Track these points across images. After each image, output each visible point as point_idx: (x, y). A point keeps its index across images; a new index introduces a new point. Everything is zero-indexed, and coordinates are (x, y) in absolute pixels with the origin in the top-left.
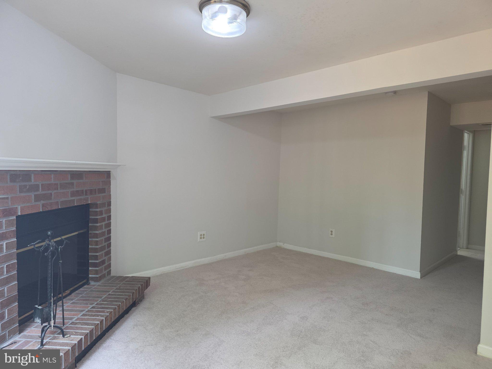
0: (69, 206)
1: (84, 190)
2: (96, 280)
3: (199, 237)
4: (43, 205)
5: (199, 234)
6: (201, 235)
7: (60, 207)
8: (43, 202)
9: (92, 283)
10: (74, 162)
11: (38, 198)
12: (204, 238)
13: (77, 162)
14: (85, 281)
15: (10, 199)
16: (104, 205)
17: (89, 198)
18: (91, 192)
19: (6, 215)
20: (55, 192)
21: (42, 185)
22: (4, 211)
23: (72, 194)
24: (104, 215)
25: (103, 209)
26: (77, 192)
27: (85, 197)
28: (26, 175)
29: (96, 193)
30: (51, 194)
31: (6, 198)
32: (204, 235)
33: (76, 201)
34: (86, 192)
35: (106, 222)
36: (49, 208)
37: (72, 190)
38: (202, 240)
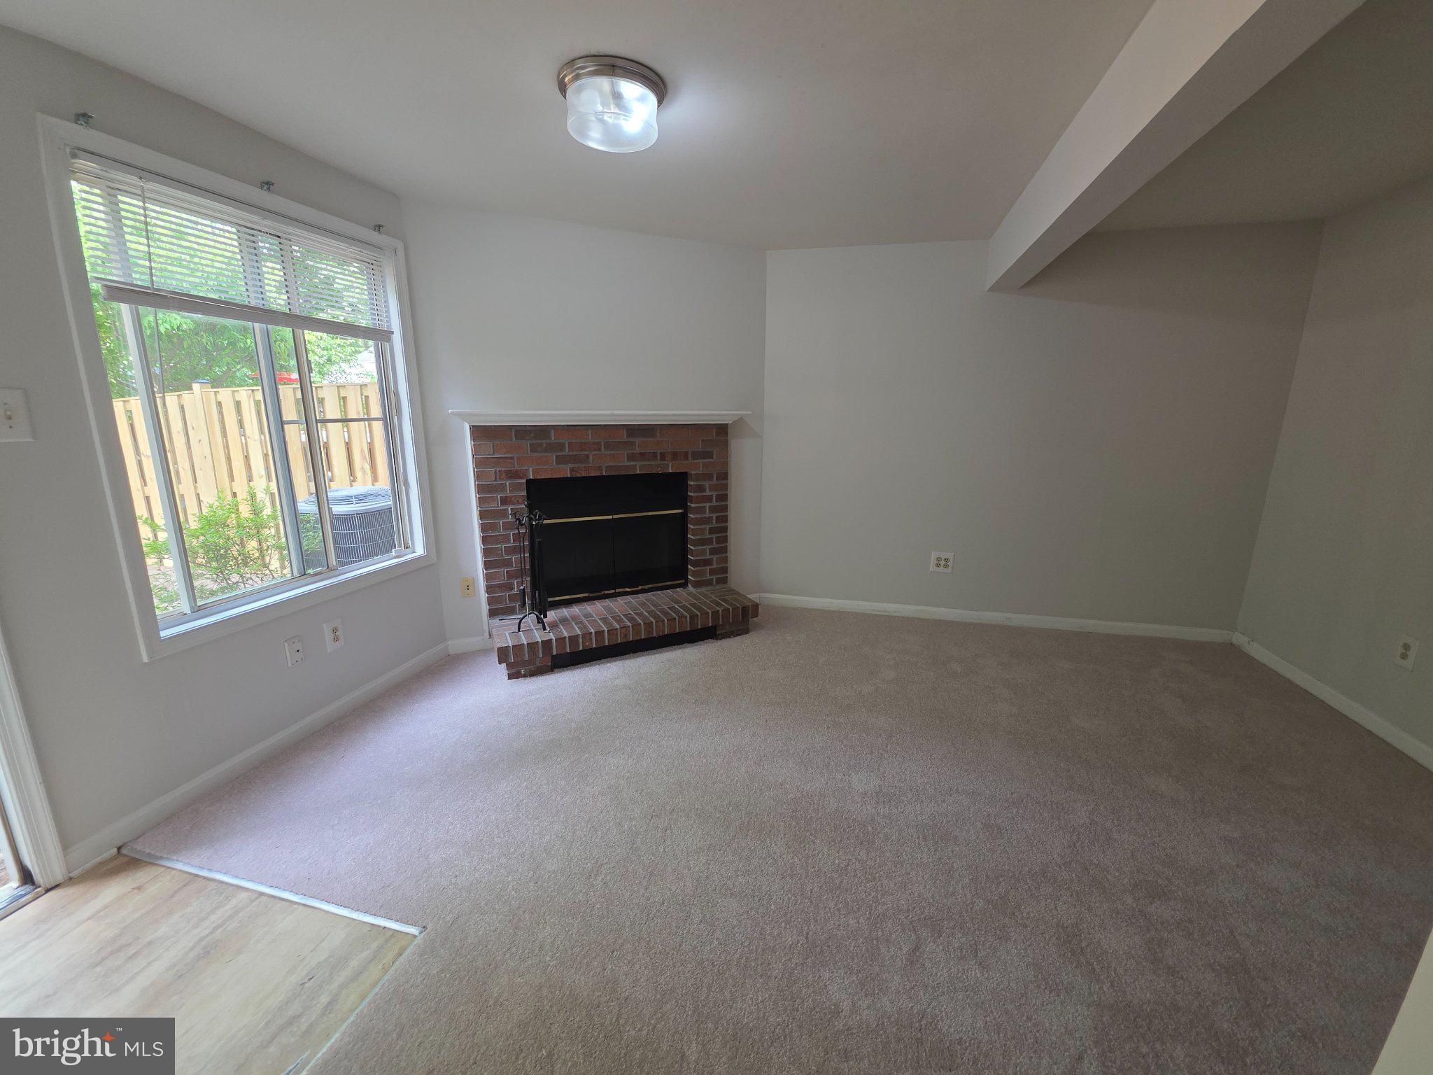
0: (622, 473)
1: (658, 454)
2: (697, 585)
3: (933, 562)
4: (572, 470)
5: (934, 555)
6: (939, 559)
7: (604, 474)
8: (570, 465)
9: (690, 588)
10: (610, 412)
11: (560, 460)
12: (946, 566)
13: (615, 412)
14: (683, 581)
15: (515, 459)
16: (709, 477)
17: (670, 464)
18: (675, 456)
19: (510, 478)
20: (596, 452)
21: (569, 443)
22: (507, 472)
23: (631, 458)
24: (708, 493)
25: (707, 484)
26: (641, 454)
27: (659, 462)
28: (541, 432)
29: (686, 457)
30: (587, 456)
31: (511, 458)
32: (947, 560)
33: (639, 468)
34: (663, 456)
35: (714, 503)
36: (584, 474)
37: (632, 452)
38: (942, 569)
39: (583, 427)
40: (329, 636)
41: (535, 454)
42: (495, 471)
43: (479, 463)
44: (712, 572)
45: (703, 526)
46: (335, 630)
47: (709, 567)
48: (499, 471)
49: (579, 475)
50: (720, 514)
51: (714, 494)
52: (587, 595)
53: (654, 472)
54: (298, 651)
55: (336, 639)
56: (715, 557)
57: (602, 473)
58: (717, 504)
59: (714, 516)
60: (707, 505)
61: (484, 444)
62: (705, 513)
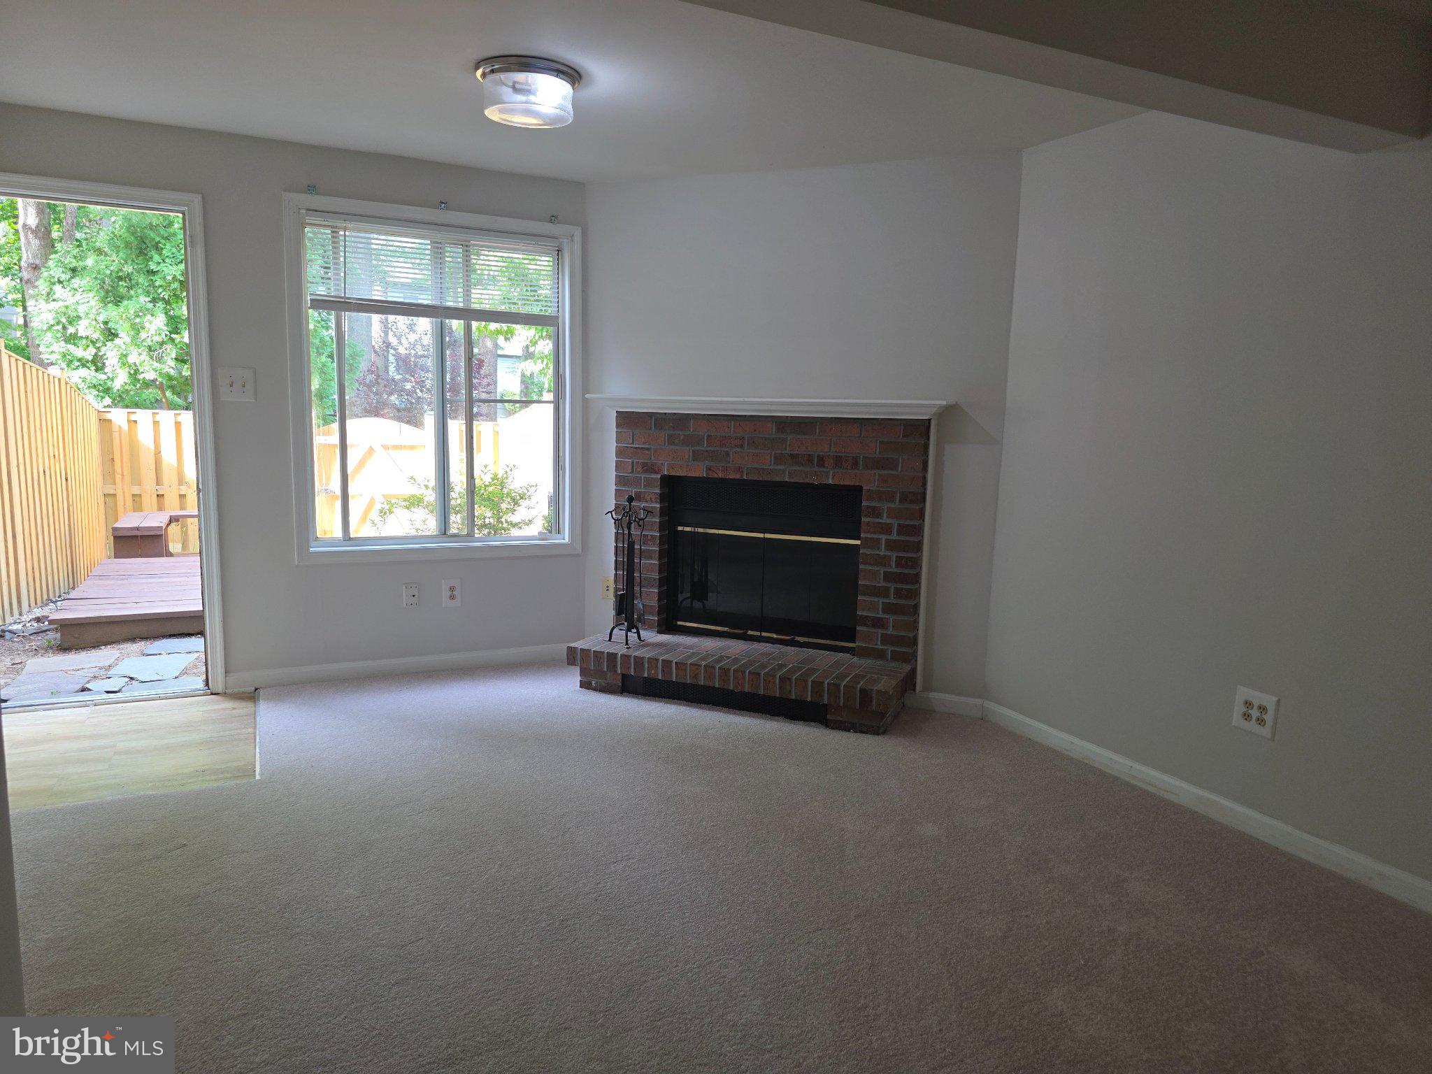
0: (768, 478)
1: (816, 457)
2: (867, 654)
3: (1239, 708)
4: (709, 469)
5: (1242, 695)
6: (1249, 705)
7: (745, 478)
8: (708, 463)
9: (858, 657)
11: (697, 456)
12: (1261, 722)
14: (850, 644)
15: (652, 450)
16: (890, 497)
17: (831, 473)
18: (838, 461)
19: (646, 471)
20: (738, 450)
21: (708, 436)
22: (644, 465)
23: (779, 459)
24: (885, 520)
25: (885, 506)
26: (792, 456)
27: (816, 469)
28: (680, 421)
29: (855, 463)
30: (727, 454)
31: (648, 449)
32: (1263, 709)
33: (786, 474)
34: (821, 461)
35: (894, 536)
36: (721, 475)
37: (780, 452)
38: (1252, 726)
39: (725, 418)
40: (446, 593)
41: (673, 447)
42: (633, 463)
43: (620, 452)
44: (887, 639)
45: (876, 568)
46: (452, 589)
47: (880, 631)
48: (637, 462)
49: (716, 476)
50: (901, 554)
51: (895, 523)
52: (726, 629)
53: (807, 481)
54: (414, 596)
55: (452, 597)
56: (891, 618)
57: (742, 476)
58: (898, 538)
59: (894, 555)
60: (884, 538)
61: (625, 432)
62: (879, 549)
